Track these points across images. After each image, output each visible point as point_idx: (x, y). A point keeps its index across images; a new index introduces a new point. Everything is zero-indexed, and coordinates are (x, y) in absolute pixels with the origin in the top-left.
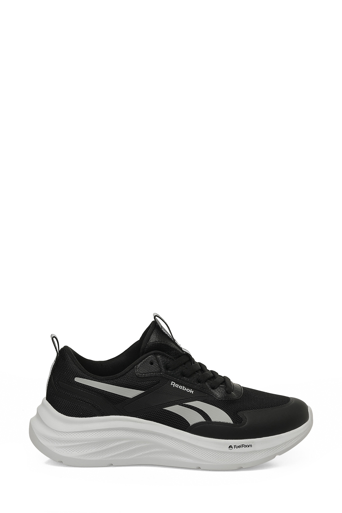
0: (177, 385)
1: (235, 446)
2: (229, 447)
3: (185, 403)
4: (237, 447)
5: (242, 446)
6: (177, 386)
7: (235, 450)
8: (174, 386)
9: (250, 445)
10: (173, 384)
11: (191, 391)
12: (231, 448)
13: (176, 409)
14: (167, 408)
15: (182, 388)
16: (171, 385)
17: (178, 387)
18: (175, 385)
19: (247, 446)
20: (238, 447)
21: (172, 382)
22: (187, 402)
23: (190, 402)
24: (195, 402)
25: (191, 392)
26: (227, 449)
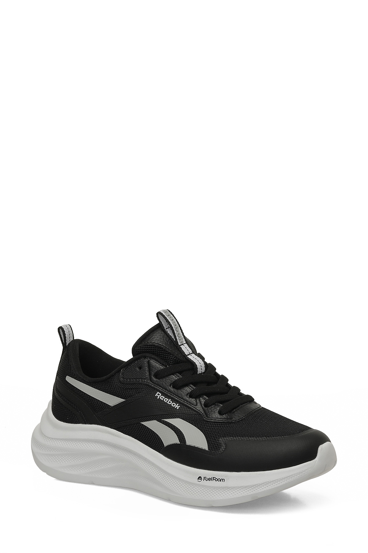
0: (162, 396)
1: (205, 478)
2: (199, 478)
3: (164, 419)
4: (207, 480)
5: (213, 479)
6: (162, 398)
7: (204, 482)
8: (158, 398)
9: (223, 479)
10: (159, 395)
11: (177, 406)
12: (200, 479)
13: (153, 425)
14: (144, 422)
15: (167, 401)
16: (156, 396)
17: (164, 399)
18: (160, 397)
19: (219, 480)
20: (209, 479)
21: (158, 393)
22: (166, 419)
23: (170, 419)
24: (176, 419)
25: (177, 408)
26: (195, 480)
